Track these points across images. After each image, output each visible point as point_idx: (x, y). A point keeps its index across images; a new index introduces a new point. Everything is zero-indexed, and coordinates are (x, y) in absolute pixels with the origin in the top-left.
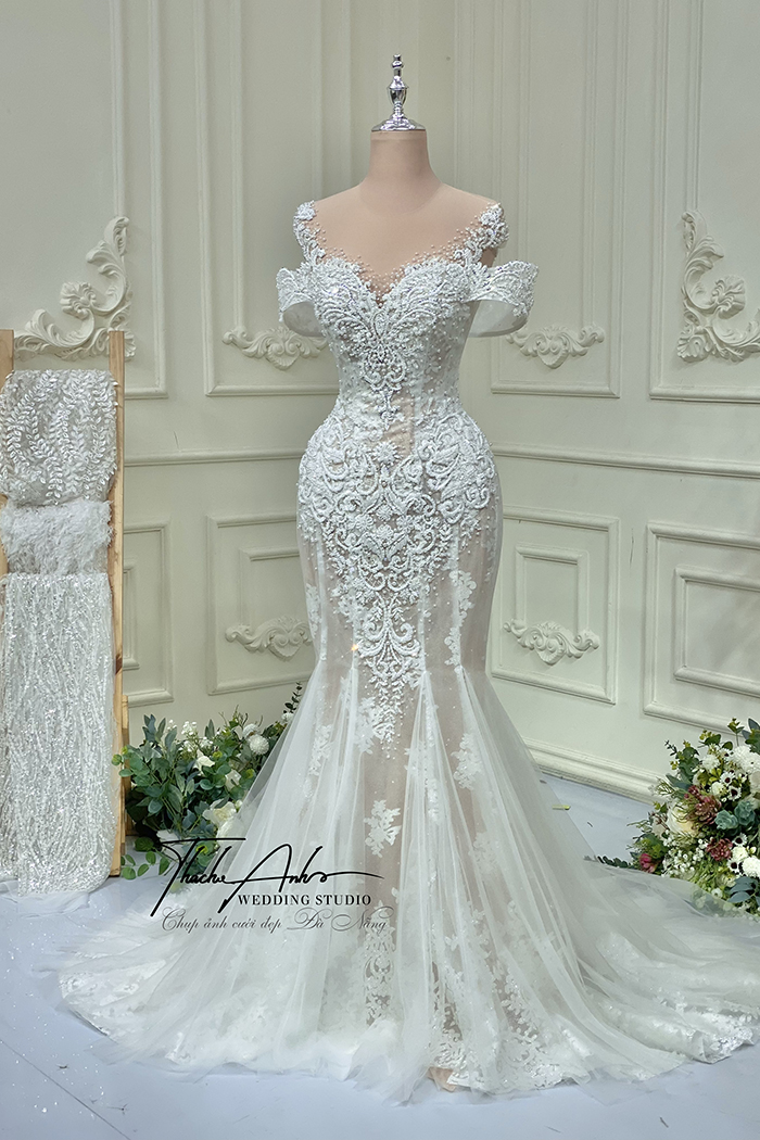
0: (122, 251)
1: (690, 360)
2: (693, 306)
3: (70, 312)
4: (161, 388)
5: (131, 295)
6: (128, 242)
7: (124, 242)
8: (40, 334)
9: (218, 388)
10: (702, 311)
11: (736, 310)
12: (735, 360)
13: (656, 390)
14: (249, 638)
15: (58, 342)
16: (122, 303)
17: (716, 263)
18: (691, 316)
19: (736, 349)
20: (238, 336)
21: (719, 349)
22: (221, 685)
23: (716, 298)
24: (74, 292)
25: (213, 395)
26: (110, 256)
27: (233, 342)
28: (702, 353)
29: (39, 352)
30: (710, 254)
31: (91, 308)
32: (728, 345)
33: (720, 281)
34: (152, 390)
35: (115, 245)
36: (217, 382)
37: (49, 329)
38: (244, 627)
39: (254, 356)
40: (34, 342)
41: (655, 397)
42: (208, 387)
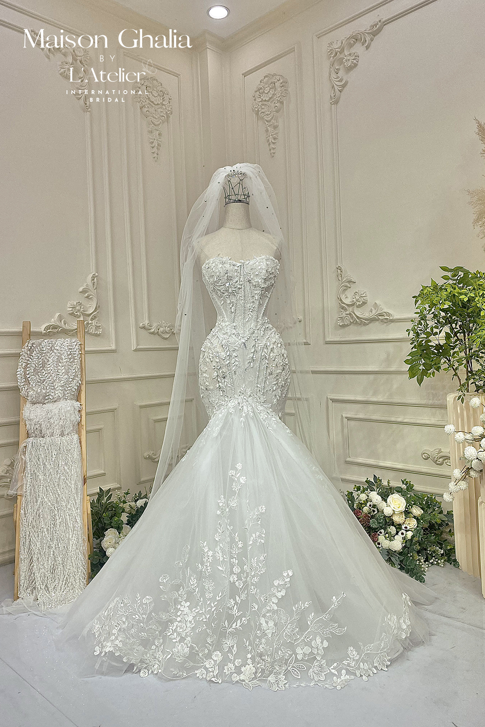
0: (95, 287)
1: (343, 326)
2: (344, 303)
3: (72, 314)
4: (113, 347)
5: (99, 307)
6: (97, 284)
7: (96, 283)
8: (58, 324)
9: (138, 347)
10: (348, 305)
11: (364, 303)
12: (365, 324)
13: (328, 339)
14: (154, 457)
15: (67, 327)
16: (95, 311)
17: (353, 285)
18: (343, 308)
19: (365, 319)
20: (146, 325)
21: (358, 320)
22: (142, 479)
23: (355, 299)
24: (74, 305)
25: (136, 350)
26: (89, 289)
27: (144, 328)
28: (349, 322)
29: (58, 332)
30: (350, 282)
31: (81, 312)
32: (361, 318)
33: (356, 292)
34: (110, 348)
35: (92, 285)
36: (138, 345)
37: (62, 322)
38: (152, 452)
39: (153, 333)
40: (55, 327)
41: (327, 343)
42: (134, 347)
